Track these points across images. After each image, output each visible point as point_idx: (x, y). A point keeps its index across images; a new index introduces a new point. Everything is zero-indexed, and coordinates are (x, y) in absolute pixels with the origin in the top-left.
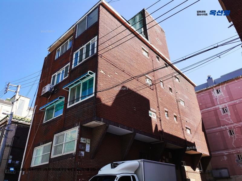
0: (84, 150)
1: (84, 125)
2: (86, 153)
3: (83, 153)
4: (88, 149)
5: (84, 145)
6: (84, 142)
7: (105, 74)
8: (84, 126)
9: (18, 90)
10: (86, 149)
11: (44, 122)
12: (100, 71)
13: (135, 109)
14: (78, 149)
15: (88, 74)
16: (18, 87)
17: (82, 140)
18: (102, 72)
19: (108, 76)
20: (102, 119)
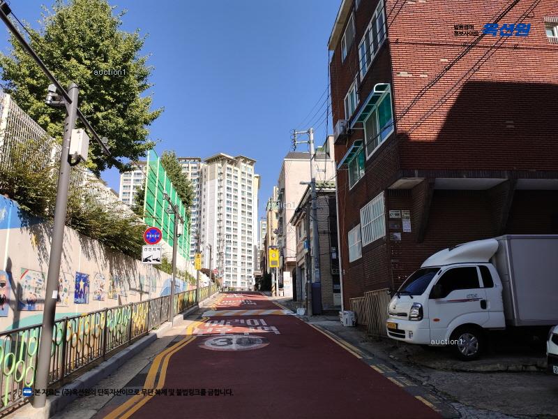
0: (400, 230)
1: (389, 188)
2: (403, 234)
3: (398, 235)
4: (407, 226)
5: (399, 221)
6: (396, 217)
7: (410, 76)
8: (390, 190)
9: (312, 138)
10: (404, 228)
11: (350, 189)
12: (399, 75)
13: (510, 126)
14: (389, 231)
15: (375, 91)
16: (309, 132)
17: (393, 214)
18: (404, 74)
19: (422, 76)
20: (416, 172)
